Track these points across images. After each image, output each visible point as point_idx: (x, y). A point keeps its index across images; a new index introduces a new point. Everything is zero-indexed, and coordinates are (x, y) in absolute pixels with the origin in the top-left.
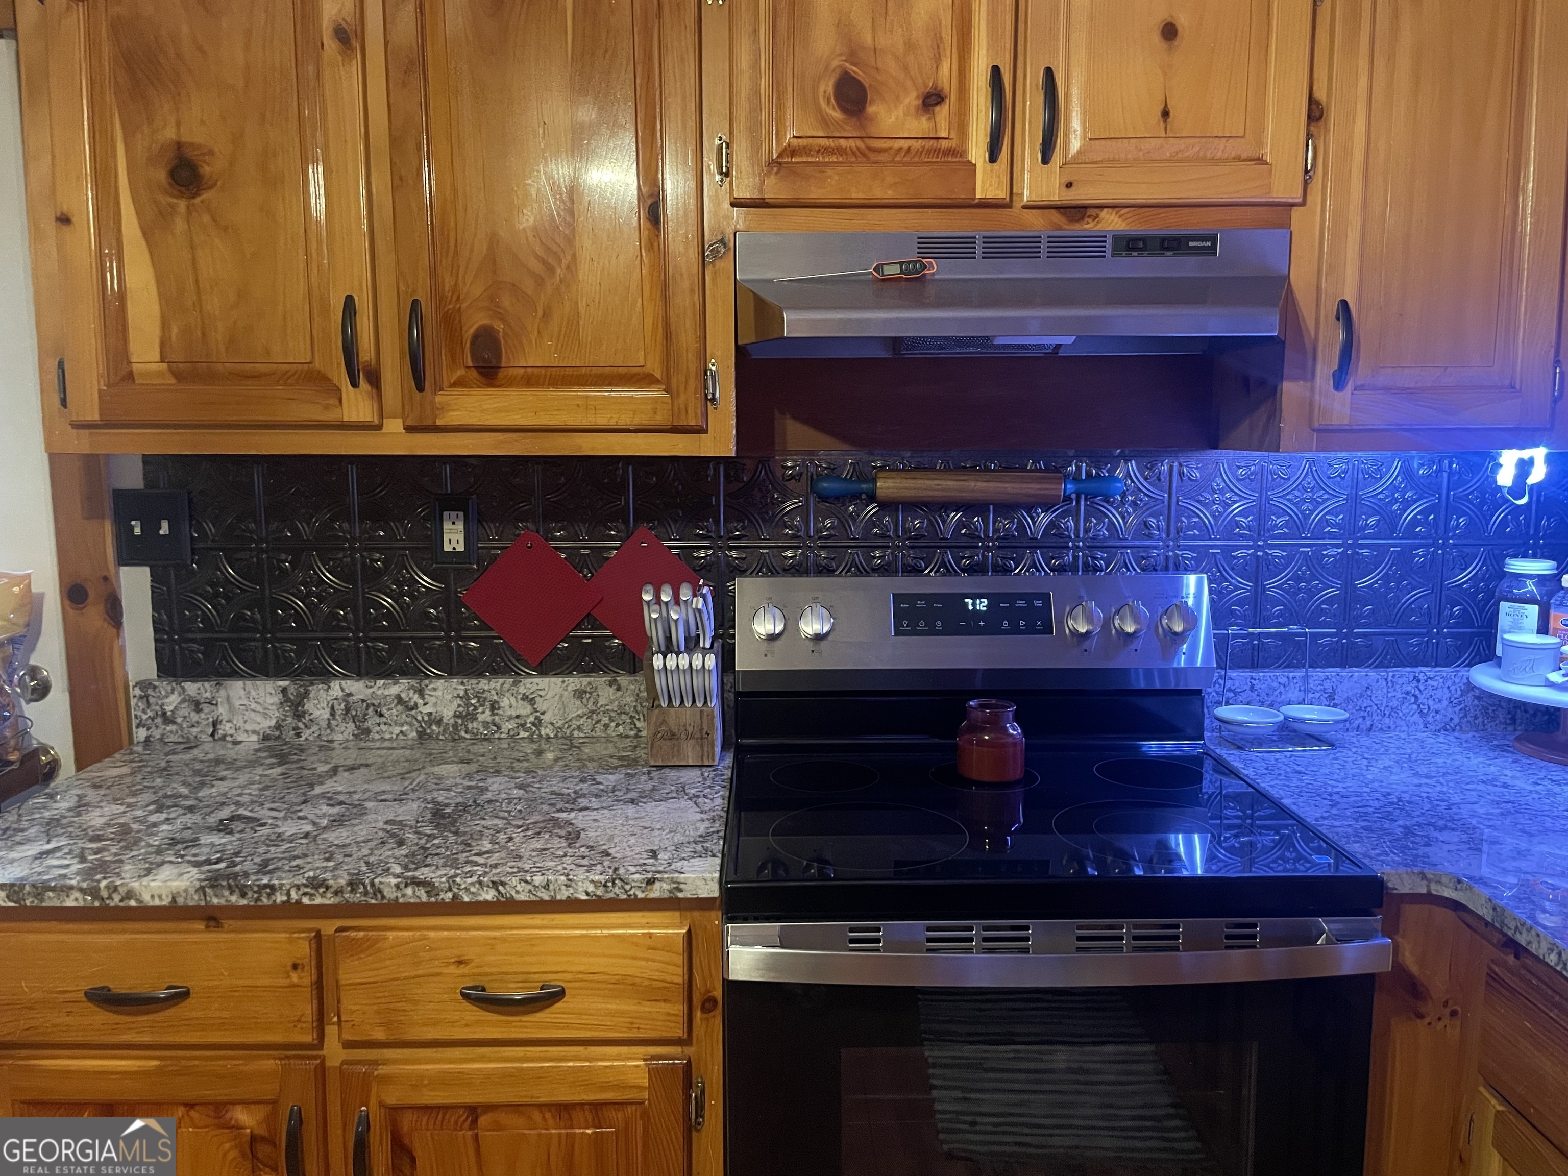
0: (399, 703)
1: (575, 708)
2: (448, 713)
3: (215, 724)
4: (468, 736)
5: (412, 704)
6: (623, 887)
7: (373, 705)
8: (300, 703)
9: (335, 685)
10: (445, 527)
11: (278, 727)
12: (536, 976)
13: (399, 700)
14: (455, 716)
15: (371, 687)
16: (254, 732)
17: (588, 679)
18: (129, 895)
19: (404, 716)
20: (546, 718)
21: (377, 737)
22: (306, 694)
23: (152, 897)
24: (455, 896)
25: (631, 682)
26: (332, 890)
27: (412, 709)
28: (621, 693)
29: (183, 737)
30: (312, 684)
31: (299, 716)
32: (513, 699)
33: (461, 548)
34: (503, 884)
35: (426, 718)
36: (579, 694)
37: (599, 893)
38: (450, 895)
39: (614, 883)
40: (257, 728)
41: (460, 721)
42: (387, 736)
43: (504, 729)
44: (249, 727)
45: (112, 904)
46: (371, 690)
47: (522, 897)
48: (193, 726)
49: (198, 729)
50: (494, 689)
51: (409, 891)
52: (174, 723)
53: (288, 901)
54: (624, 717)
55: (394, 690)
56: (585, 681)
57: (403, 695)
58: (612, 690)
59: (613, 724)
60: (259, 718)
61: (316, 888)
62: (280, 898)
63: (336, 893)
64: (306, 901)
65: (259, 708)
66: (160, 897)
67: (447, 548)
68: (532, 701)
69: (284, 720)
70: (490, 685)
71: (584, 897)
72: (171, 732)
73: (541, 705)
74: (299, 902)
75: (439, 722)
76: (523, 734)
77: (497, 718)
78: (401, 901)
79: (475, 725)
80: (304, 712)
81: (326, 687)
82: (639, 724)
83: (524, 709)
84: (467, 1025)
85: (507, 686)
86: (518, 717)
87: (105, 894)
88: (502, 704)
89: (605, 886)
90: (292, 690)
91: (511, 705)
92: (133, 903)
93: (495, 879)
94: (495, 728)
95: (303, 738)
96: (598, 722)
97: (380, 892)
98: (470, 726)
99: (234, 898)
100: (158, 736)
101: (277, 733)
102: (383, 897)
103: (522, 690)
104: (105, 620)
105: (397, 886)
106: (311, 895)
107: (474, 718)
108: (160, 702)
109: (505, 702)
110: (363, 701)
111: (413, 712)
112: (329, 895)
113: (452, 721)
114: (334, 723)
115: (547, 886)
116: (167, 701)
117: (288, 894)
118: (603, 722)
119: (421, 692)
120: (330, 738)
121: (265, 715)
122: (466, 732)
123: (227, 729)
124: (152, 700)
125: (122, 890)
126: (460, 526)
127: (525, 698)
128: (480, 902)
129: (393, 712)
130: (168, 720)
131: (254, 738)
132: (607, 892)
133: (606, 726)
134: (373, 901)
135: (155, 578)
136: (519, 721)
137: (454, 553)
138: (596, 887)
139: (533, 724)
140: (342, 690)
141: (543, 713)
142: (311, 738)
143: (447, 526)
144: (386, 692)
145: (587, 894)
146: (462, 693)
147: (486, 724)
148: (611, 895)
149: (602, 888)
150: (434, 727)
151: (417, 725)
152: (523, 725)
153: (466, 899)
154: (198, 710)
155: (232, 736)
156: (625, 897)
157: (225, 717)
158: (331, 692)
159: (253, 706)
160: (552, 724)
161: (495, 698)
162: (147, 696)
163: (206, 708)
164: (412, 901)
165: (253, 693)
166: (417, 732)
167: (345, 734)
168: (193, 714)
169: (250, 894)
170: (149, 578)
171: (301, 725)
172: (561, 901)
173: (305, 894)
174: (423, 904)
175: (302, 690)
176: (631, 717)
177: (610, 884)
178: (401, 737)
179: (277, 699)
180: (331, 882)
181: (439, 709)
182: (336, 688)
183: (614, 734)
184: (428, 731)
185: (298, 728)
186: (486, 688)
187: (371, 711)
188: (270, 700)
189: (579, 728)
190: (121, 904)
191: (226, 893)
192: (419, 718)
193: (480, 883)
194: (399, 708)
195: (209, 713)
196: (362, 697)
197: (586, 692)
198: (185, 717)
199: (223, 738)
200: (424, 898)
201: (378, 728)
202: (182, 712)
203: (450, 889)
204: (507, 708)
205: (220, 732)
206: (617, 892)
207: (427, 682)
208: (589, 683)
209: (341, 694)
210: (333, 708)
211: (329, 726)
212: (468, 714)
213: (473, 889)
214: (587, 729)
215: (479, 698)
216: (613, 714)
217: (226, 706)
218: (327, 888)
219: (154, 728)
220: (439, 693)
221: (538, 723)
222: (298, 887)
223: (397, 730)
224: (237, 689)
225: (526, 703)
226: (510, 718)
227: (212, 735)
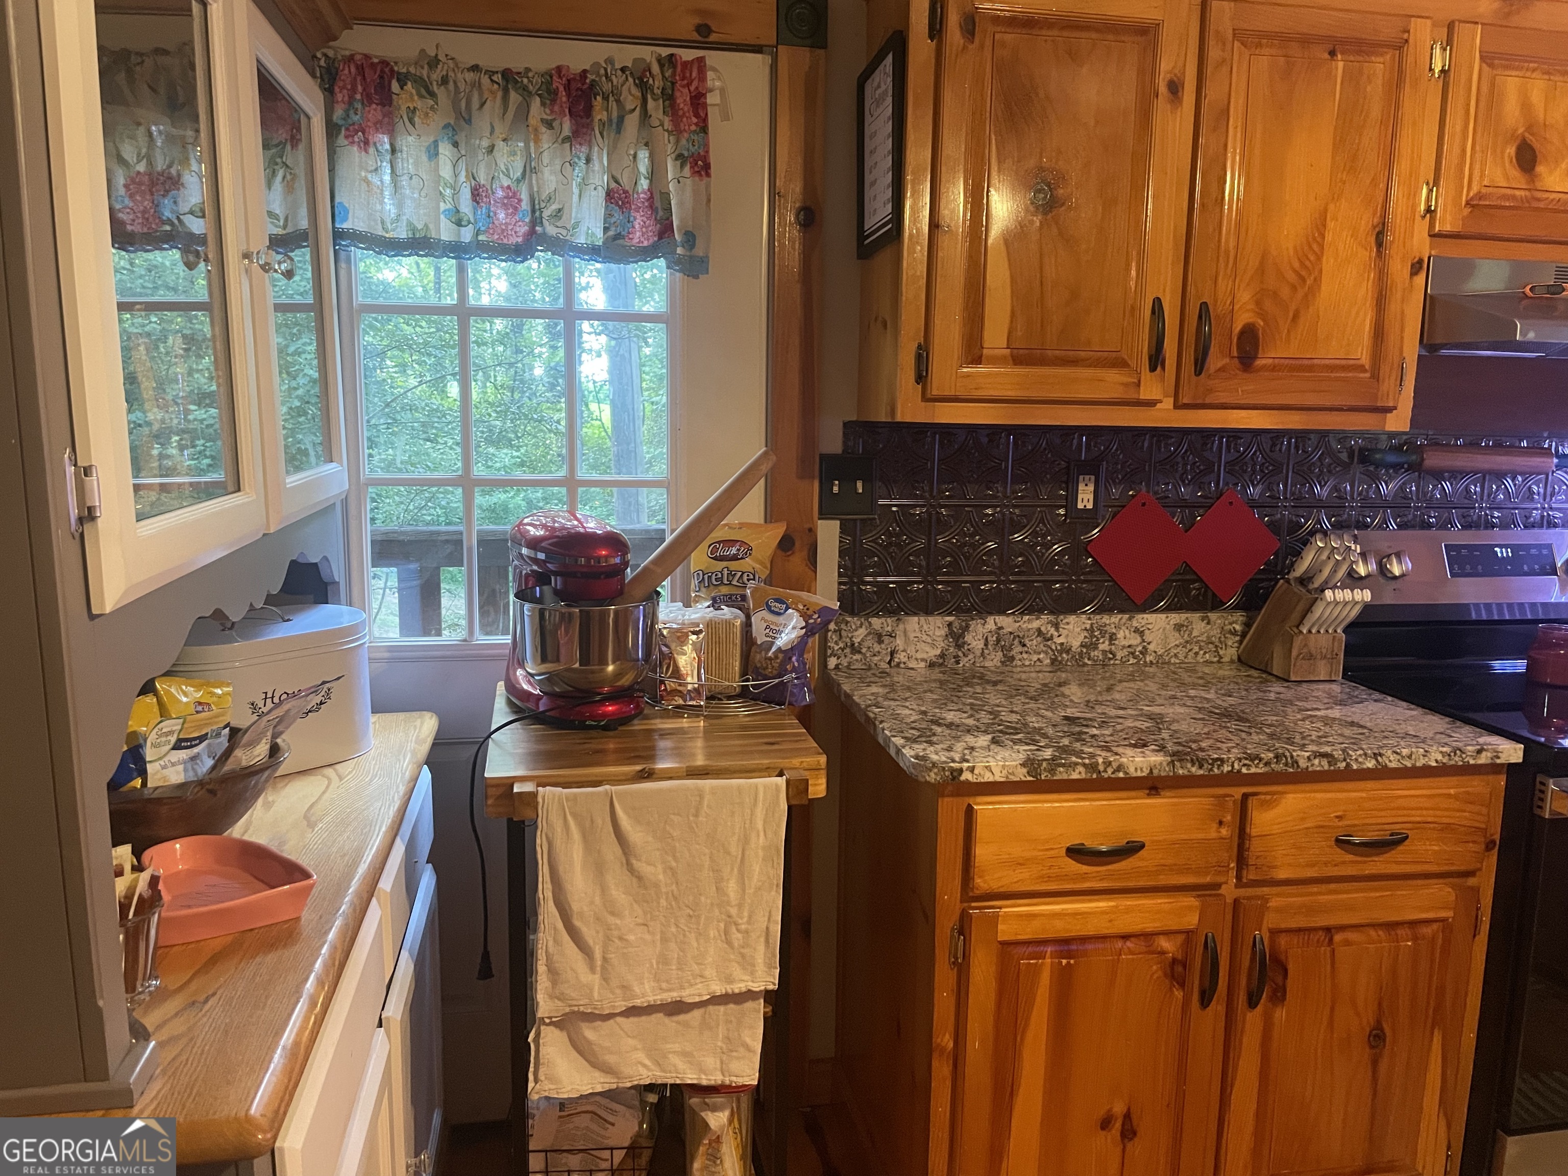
0: (1038, 635)
1: (1175, 639)
2: (1076, 644)
3: (892, 653)
4: (1089, 663)
5: (1049, 635)
6: (1461, 756)
7: (1019, 636)
8: (962, 636)
9: (990, 620)
10: (1080, 488)
11: (942, 656)
12: (1386, 827)
13: (1039, 632)
14: (1082, 646)
15: (1018, 622)
16: (922, 660)
17: (1186, 615)
18: (1120, 768)
19: (1042, 646)
20: (1151, 647)
21: (1019, 663)
22: (968, 626)
23: (1136, 769)
24: (1348, 765)
25: (1219, 618)
26: (1264, 762)
27: (1048, 640)
28: (1209, 626)
29: (865, 664)
30: (973, 619)
31: (959, 646)
32: (1127, 632)
33: (1090, 506)
34: (1381, 755)
35: (1059, 648)
36: (1178, 627)
37: (1444, 761)
38: (1344, 764)
39: (1455, 754)
40: (925, 656)
41: (1085, 650)
42: (1027, 663)
43: (1118, 657)
44: (919, 656)
45: (1106, 775)
46: (1018, 624)
47: (1393, 765)
48: (875, 655)
49: (879, 658)
50: (1114, 623)
51: (1316, 762)
52: (860, 652)
53: (1232, 771)
54: (1211, 646)
55: (1036, 624)
56: (1184, 616)
57: (1043, 629)
58: (1203, 624)
59: (1202, 652)
60: (928, 649)
61: (1252, 760)
62: (1226, 768)
63: (1266, 764)
64: (1244, 770)
65: (929, 640)
66: (1141, 770)
67: (1080, 506)
68: (1141, 634)
69: (947, 650)
70: (1111, 620)
71: (1434, 764)
72: (857, 660)
73: (1148, 637)
74: (1239, 771)
75: (1068, 651)
76: (1132, 661)
77: (1113, 647)
78: (1310, 769)
79: (1096, 653)
80: (964, 643)
81: (983, 622)
82: (1221, 652)
83: (1135, 640)
84: (1336, 865)
85: (1124, 621)
86: (1129, 646)
87: (1101, 768)
88: (1119, 636)
89: (1449, 755)
90: (956, 625)
91: (1126, 637)
92: (1121, 775)
93: (1377, 751)
94: (1111, 656)
95: (961, 665)
96: (1190, 650)
97: (1297, 763)
98: (1092, 654)
99: (1194, 769)
100: (846, 664)
101: (941, 661)
102: (1298, 766)
103: (1135, 624)
104: (807, 565)
105: (1309, 758)
106: (1249, 765)
107: (1096, 648)
108: (850, 635)
109: (1120, 635)
110: (1011, 633)
111: (1049, 643)
112: (1261, 765)
113: (1079, 650)
114: (986, 651)
115: (1410, 757)
116: (856, 634)
117: (1233, 766)
118: (1194, 651)
119: (1056, 626)
120: (982, 664)
121: (933, 646)
122: (1089, 659)
123: (902, 657)
124: (844, 633)
125: (1115, 765)
126: (1091, 488)
127: (1137, 631)
128: (1363, 770)
129: (1033, 643)
130: (855, 649)
131: (922, 665)
132: (1450, 760)
133: (1196, 654)
134: (1291, 770)
135: (843, 530)
136: (1130, 650)
137: (1085, 510)
138: (1443, 757)
139: (1141, 652)
140: (996, 624)
141: (1149, 644)
142: (967, 665)
143: (1081, 487)
144: (1030, 626)
145: (1437, 761)
146: (1088, 627)
147: (1104, 652)
148: (1452, 763)
149: (1447, 757)
150: (1064, 655)
151: (1051, 653)
152: (1133, 653)
153: (1355, 767)
154: (880, 642)
155: (904, 663)
156: (1461, 763)
157: (901, 648)
158: (987, 626)
159: (925, 637)
160: (1155, 652)
161: (1114, 631)
162: (840, 630)
163: (886, 639)
164: (1318, 769)
165: (925, 627)
166: (1051, 659)
167: (995, 660)
168: (876, 645)
169: (1206, 766)
170: (838, 530)
171: (960, 654)
172: (1419, 767)
173: (1244, 765)
174: (1326, 771)
175: (964, 624)
176: (1216, 647)
177: (1452, 754)
178: (1038, 663)
179: (943, 631)
180: (1263, 756)
181: (1069, 640)
182: (991, 622)
183: (1202, 660)
184: (1060, 659)
185: (958, 656)
186: (1108, 622)
187: (1016, 642)
188: (938, 633)
189: (1176, 656)
190: (1113, 776)
191: (1189, 765)
192: (1054, 647)
193: (1365, 754)
194: (1039, 639)
195: (889, 644)
196: (1010, 630)
197: (1183, 626)
198: (869, 648)
199: (898, 665)
200: (1326, 767)
201: (1020, 656)
202: (866, 644)
203: (1345, 760)
204: (1122, 639)
205: (896, 660)
206: (1457, 760)
207: (1062, 617)
208: (1187, 618)
209: (994, 627)
210: (987, 639)
211: (982, 654)
212: (1091, 644)
213: (1360, 760)
214: (1181, 656)
215: (1101, 631)
216: (1202, 644)
217: (903, 638)
218: (1261, 760)
219: (843, 657)
220: (1071, 627)
221: (1144, 652)
222: (1240, 760)
223: (1035, 657)
224: (913, 623)
225: (1137, 636)
226: (1124, 647)
227: (889, 663)
